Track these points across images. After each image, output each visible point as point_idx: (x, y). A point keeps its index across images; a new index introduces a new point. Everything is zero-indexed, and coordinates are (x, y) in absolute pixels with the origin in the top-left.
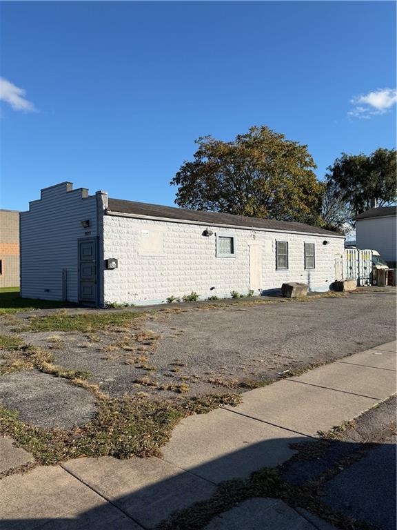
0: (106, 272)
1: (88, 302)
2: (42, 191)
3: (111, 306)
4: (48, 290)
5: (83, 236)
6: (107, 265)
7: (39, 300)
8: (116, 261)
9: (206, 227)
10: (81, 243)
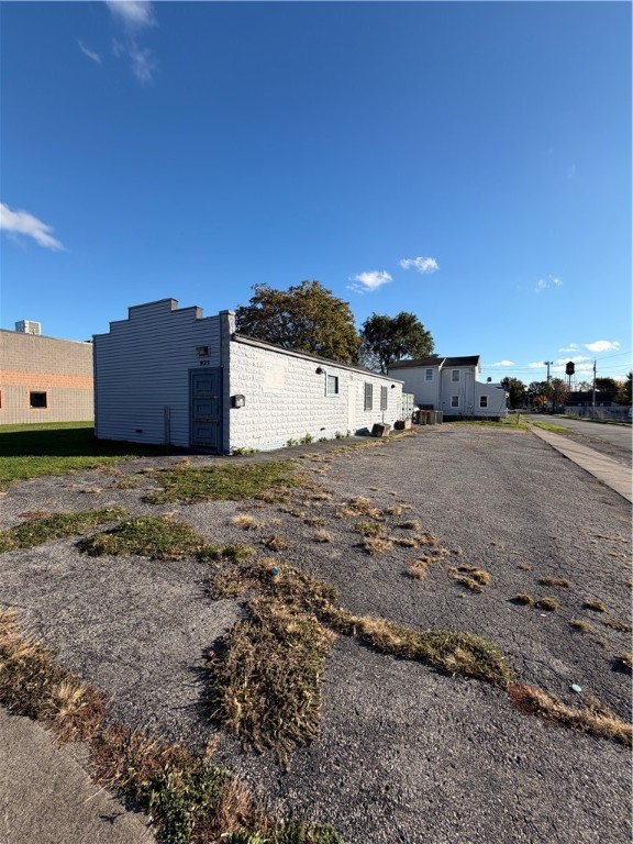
0: (232, 411)
1: (206, 448)
2: (130, 309)
3: (238, 453)
4: (139, 431)
5: (197, 365)
6: (233, 402)
7: (125, 442)
8: (243, 397)
9: (318, 365)
10: (194, 375)
